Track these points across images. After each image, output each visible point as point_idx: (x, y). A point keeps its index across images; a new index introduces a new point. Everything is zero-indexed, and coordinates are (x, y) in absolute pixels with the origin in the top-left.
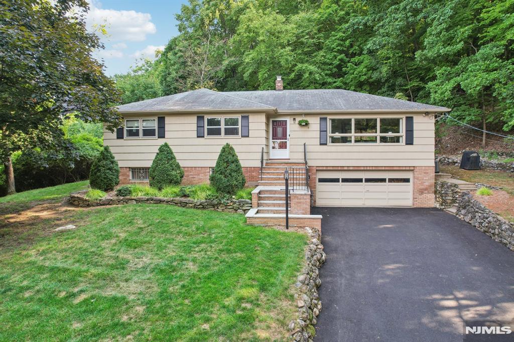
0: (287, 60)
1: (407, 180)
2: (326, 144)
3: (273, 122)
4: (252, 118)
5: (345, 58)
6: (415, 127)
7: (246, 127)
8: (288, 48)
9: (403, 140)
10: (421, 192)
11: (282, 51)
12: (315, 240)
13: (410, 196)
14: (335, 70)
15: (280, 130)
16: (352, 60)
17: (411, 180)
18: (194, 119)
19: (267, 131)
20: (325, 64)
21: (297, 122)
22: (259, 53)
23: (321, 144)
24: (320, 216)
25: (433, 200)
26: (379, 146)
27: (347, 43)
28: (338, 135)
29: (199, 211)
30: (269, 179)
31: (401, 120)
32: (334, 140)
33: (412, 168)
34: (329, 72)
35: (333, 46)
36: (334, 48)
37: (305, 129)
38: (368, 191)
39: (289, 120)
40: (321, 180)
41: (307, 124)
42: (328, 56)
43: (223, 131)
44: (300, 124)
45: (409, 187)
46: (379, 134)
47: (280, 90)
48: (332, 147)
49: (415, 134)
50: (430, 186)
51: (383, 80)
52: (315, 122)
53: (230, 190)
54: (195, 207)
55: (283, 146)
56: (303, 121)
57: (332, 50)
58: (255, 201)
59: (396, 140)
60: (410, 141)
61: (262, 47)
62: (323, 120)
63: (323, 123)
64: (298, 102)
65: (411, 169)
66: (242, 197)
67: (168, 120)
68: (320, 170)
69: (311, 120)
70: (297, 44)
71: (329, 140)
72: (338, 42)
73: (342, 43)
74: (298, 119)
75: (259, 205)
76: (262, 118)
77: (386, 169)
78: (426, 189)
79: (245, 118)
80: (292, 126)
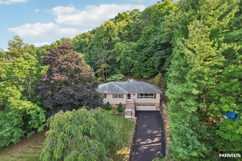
2: (138, 98)
6: (156, 95)
9: (154, 98)
10: (157, 108)
12: (135, 122)
13: (155, 108)
15: (129, 95)
18: (112, 95)
19: (127, 96)
24: (136, 117)
25: (159, 109)
26: (149, 99)
30: (128, 107)
31: (153, 94)
32: (140, 98)
33: (155, 103)
38: (147, 107)
40: (137, 105)
43: (118, 97)
45: (155, 106)
46: (149, 97)
48: (140, 99)
49: (156, 97)
50: (159, 107)
52: (136, 94)
53: (121, 111)
54: (116, 115)
55: (130, 99)
58: (126, 114)
59: (152, 98)
60: (155, 98)
62: (138, 93)
66: (123, 113)
73: (145, 53)
74: (133, 93)
77: (151, 103)
80: (132, 95)
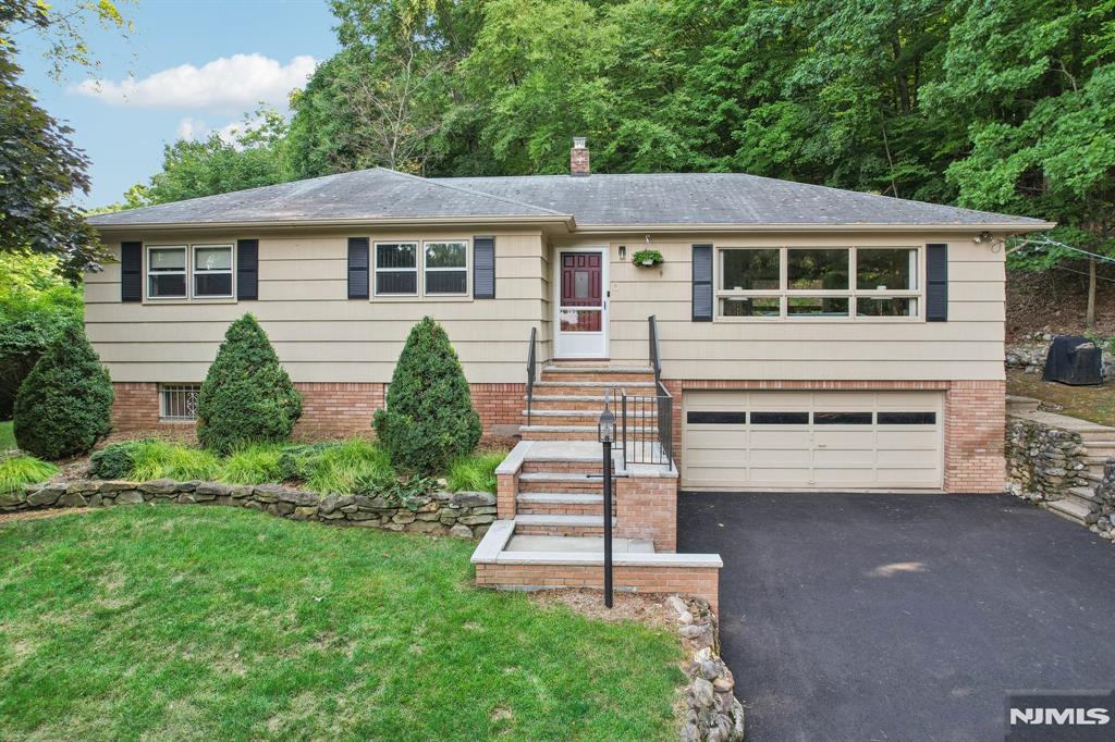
0: (598, 110)
1: (928, 418)
2: (709, 319)
3: (564, 255)
4: (503, 245)
5: (736, 108)
6: (953, 272)
7: (487, 272)
8: (601, 82)
9: (919, 308)
10: (969, 450)
11: (586, 86)
12: (703, 656)
13: (937, 460)
14: (712, 137)
15: (581, 278)
16: (756, 111)
17: (939, 418)
18: (339, 249)
19: (547, 283)
20: (689, 121)
21: (630, 256)
22: (532, 92)
23: (695, 319)
24: (715, 560)
25: (1002, 474)
26: (851, 324)
27: (743, 71)
28: (739, 293)
29: (332, 531)
30: (550, 419)
31: (912, 255)
32: (731, 308)
33: (944, 386)
34: (700, 141)
35: (708, 79)
36: (710, 85)
37: (651, 275)
38: (822, 448)
39: (607, 252)
40: (695, 418)
41: (657, 263)
42: (696, 104)
43: (421, 283)
44: (638, 262)
45: (933, 435)
46: (852, 293)
47: (581, 174)
48: (725, 327)
49: (953, 292)
50: (994, 435)
51: (829, 162)
52: (678, 259)
53: (431, 462)
54: (321, 517)
55: (591, 323)
56: (646, 254)
57: (705, 89)
58: (506, 497)
59: (901, 306)
60: (937, 313)
61: (538, 80)
62: (702, 251)
63: (701, 259)
64: (633, 203)
65: (941, 389)
66: (468, 485)
67: (266, 250)
68: (692, 388)
69: (668, 252)
70: (620, 74)
71: (717, 307)
72: (723, 69)
73: (729, 71)
74: (633, 249)
75: (519, 508)
76: (534, 246)
77: (874, 386)
78: (981, 444)
79: (485, 245)
80: (615, 269)
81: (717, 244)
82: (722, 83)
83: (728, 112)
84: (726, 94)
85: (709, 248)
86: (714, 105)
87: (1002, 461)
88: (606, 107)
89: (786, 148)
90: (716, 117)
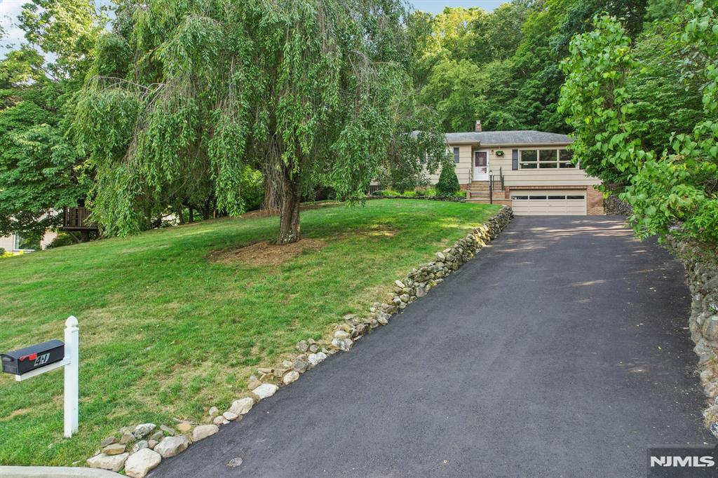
1: (582, 197)
2: (517, 169)
3: (476, 153)
4: (461, 149)
5: (540, 105)
7: (457, 156)
10: (593, 205)
13: (585, 208)
14: (530, 118)
15: (481, 159)
16: (548, 107)
17: (585, 198)
20: (520, 111)
21: (495, 153)
23: (513, 170)
26: (558, 171)
27: (543, 90)
28: (526, 163)
32: (523, 166)
34: (524, 120)
35: (528, 94)
36: (528, 96)
37: (501, 158)
39: (488, 151)
40: (514, 198)
41: (502, 154)
42: (522, 104)
44: (497, 154)
45: (584, 203)
46: (558, 162)
47: (479, 132)
48: (521, 172)
50: (600, 201)
52: (508, 154)
53: (451, 191)
54: (431, 199)
56: (499, 152)
57: (527, 98)
59: (572, 166)
61: (456, 97)
63: (515, 154)
64: (495, 139)
65: (584, 189)
68: (513, 189)
69: (505, 151)
70: (491, 93)
71: (519, 166)
72: (533, 89)
73: (537, 90)
74: (495, 151)
76: (469, 149)
77: (565, 188)
78: (596, 203)
79: (456, 150)
81: (519, 149)
82: (534, 96)
83: (536, 107)
84: (535, 100)
85: (517, 151)
86: (530, 104)
87: (603, 208)
88: (484, 106)
89: (560, 121)
90: (531, 110)
